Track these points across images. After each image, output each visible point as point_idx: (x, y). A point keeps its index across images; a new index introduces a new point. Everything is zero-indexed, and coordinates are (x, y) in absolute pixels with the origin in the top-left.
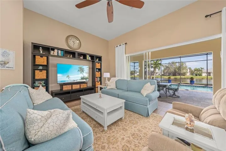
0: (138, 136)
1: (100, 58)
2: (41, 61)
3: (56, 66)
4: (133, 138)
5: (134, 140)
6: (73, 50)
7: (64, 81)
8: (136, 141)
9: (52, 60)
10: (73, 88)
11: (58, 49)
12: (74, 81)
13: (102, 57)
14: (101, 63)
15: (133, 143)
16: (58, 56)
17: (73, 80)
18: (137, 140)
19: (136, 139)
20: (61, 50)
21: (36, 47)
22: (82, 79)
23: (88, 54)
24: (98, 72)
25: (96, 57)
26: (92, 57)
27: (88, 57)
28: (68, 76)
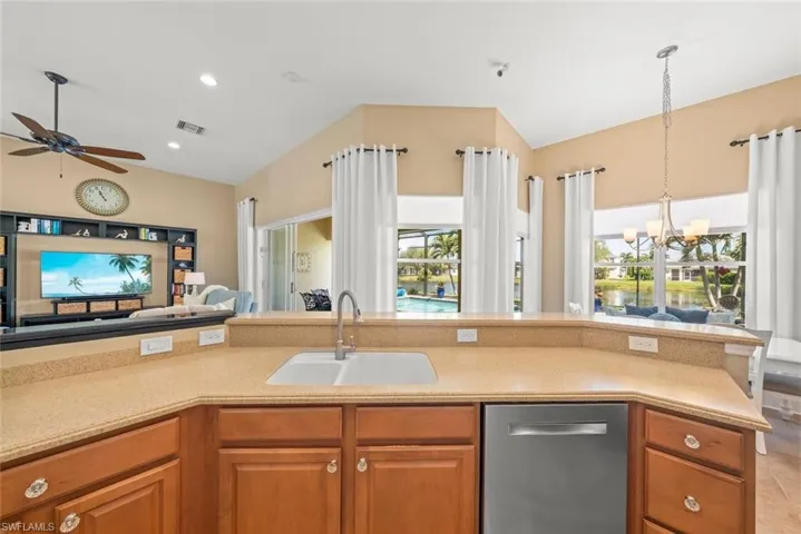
1: (191, 234)
9: (22, 244)
10: (92, 311)
11: (41, 218)
13: (198, 231)
14: (193, 248)
16: (39, 232)
20: (52, 219)
22: (128, 288)
23: (145, 226)
24: (183, 270)
25: (179, 231)
26: (164, 233)
27: (143, 233)
28: (75, 281)
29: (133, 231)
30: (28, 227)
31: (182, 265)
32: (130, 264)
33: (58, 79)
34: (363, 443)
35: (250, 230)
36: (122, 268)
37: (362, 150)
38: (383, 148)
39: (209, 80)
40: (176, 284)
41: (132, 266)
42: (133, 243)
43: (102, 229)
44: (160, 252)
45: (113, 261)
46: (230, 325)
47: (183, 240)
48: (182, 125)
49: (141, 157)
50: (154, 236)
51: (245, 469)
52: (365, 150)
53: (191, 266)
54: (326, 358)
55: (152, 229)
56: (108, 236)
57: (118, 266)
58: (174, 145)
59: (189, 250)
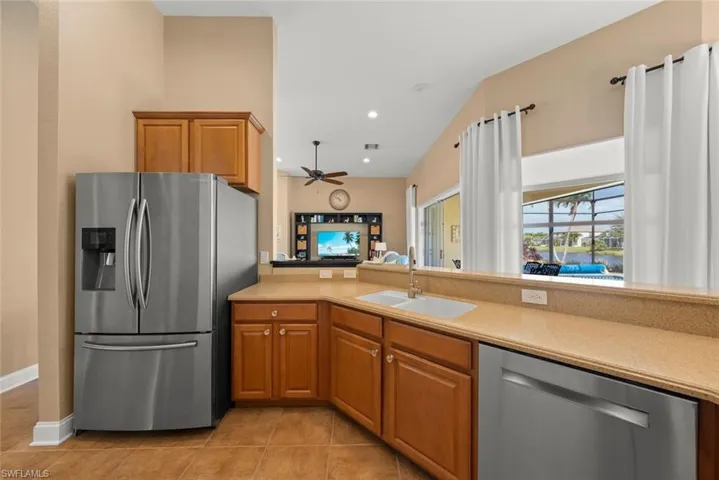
1: (379, 216)
2: (302, 230)
3: (317, 234)
9: (314, 228)
11: (318, 214)
13: (383, 214)
16: (317, 222)
20: (321, 214)
21: (298, 217)
22: (349, 251)
23: (356, 214)
24: (375, 240)
25: (373, 215)
26: (366, 217)
27: (356, 218)
29: (351, 216)
30: (313, 220)
31: (375, 238)
33: (317, 143)
34: (395, 346)
35: (413, 209)
37: (482, 124)
38: (504, 114)
39: (373, 115)
40: (372, 250)
41: (352, 241)
42: (351, 224)
43: (339, 218)
44: (363, 229)
45: (344, 239)
46: (360, 269)
47: (375, 221)
48: (367, 146)
49: (346, 174)
50: (361, 220)
51: (343, 340)
52: (486, 122)
53: (380, 238)
54: (402, 295)
55: (360, 215)
56: (341, 222)
57: (347, 241)
58: (366, 160)
59: (378, 227)
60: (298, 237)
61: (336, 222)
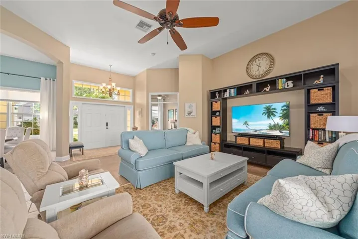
0: (161, 222)
2: (217, 106)
4: (158, 216)
5: (154, 216)
6: (258, 80)
7: (240, 130)
8: (152, 217)
10: (251, 144)
11: (230, 88)
12: (256, 131)
13: (340, 67)
14: (334, 88)
15: (151, 214)
17: (254, 129)
18: (153, 219)
19: (156, 218)
20: (234, 88)
22: (271, 128)
23: (281, 77)
24: (320, 113)
27: (280, 84)
28: (246, 123)
29: (273, 82)
30: (227, 95)
31: (321, 109)
32: (273, 114)
36: (269, 117)
40: (313, 129)
41: (275, 115)
43: (254, 87)
45: (264, 113)
50: (290, 84)
53: (333, 108)
55: (288, 78)
56: (258, 91)
57: (267, 115)
60: (213, 113)
61: (251, 93)
